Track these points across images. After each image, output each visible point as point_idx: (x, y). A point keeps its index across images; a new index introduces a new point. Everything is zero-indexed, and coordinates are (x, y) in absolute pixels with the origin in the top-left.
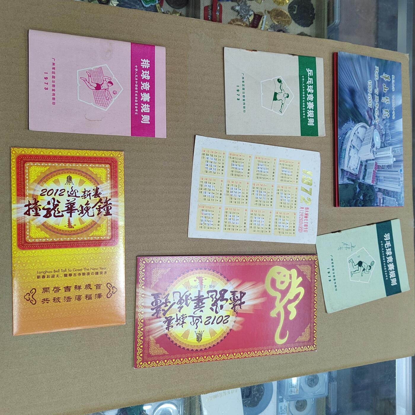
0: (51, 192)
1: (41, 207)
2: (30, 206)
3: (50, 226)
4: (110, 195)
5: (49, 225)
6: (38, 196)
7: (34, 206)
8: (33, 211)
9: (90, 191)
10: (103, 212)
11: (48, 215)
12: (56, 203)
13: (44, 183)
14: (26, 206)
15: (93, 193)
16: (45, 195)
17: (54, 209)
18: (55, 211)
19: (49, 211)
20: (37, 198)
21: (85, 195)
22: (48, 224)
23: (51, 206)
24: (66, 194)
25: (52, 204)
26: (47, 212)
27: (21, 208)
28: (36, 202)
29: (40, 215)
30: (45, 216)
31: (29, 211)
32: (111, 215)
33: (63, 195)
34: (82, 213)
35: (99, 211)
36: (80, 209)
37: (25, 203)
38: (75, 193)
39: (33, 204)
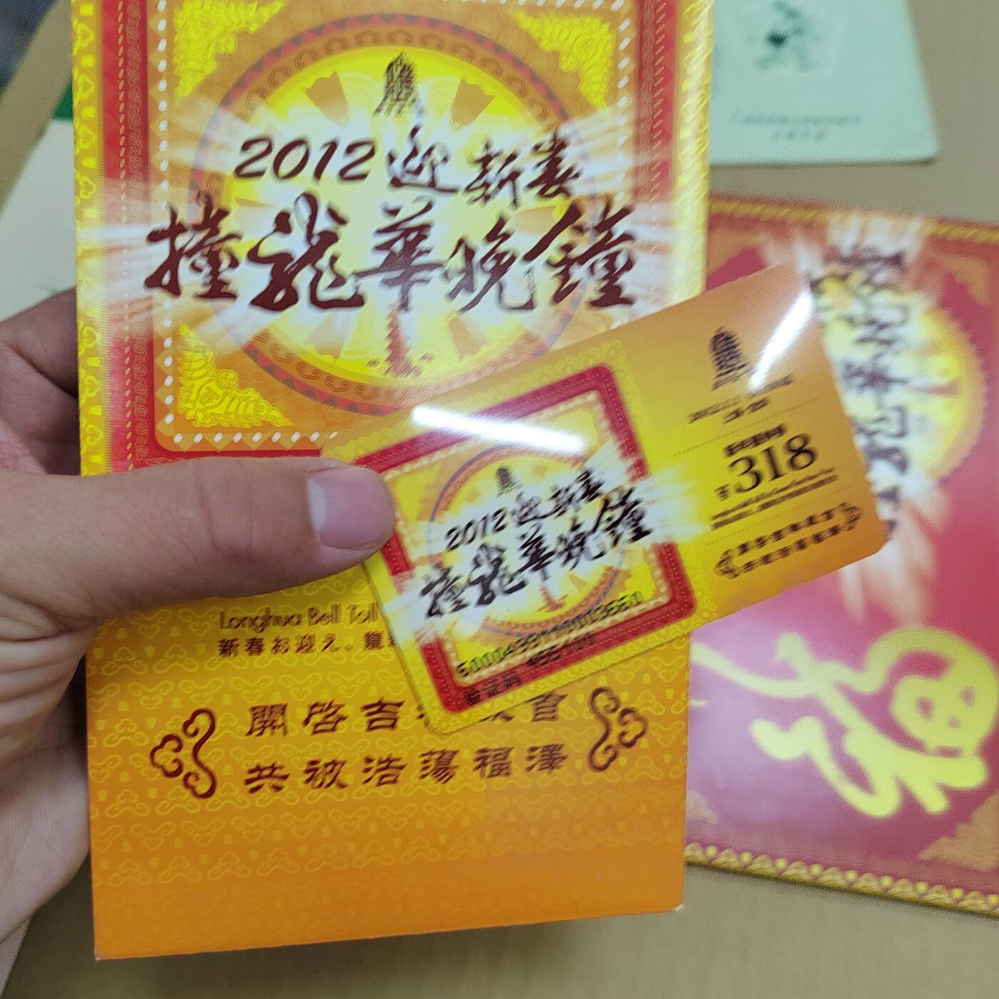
0: (297, 154)
1: (241, 249)
2: (181, 241)
3: (290, 358)
4: (630, 183)
5: (281, 354)
6: (218, 177)
7: (200, 236)
8: (196, 268)
9: (512, 157)
10: (588, 282)
11: (280, 296)
12: (323, 223)
13: (255, 98)
14: (154, 237)
15: (531, 170)
16: (259, 174)
17: (311, 257)
18: (319, 275)
19: (282, 267)
20: (218, 193)
21: (486, 185)
22: (276, 347)
23: (296, 245)
24: (377, 169)
25: (299, 231)
26: (273, 273)
27: (129, 248)
28: (213, 218)
29: (232, 296)
30: (264, 301)
31: (171, 264)
32: (628, 301)
33: (362, 177)
34: (468, 285)
35: (565, 275)
36: (458, 261)
37: (148, 219)
38: (433, 168)
39: (197, 228)
